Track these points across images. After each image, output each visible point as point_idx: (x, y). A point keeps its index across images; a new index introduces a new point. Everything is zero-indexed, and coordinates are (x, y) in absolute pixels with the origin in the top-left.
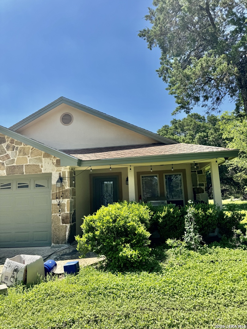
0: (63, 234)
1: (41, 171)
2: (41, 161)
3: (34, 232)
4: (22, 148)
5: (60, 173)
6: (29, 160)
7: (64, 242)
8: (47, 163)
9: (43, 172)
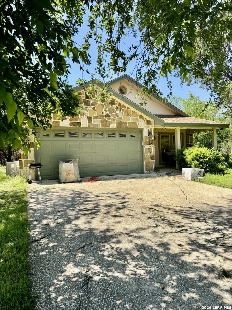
0: (152, 166)
1: (138, 127)
2: (138, 121)
3: (131, 165)
4: (126, 110)
5: (149, 129)
6: (131, 119)
7: (152, 170)
8: (141, 122)
9: (139, 128)
